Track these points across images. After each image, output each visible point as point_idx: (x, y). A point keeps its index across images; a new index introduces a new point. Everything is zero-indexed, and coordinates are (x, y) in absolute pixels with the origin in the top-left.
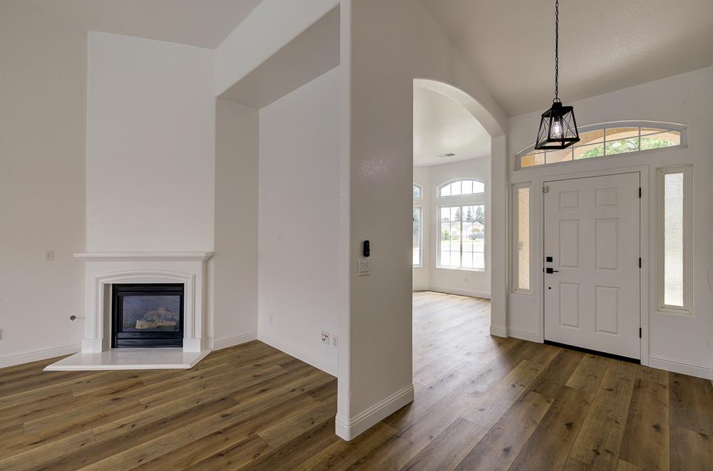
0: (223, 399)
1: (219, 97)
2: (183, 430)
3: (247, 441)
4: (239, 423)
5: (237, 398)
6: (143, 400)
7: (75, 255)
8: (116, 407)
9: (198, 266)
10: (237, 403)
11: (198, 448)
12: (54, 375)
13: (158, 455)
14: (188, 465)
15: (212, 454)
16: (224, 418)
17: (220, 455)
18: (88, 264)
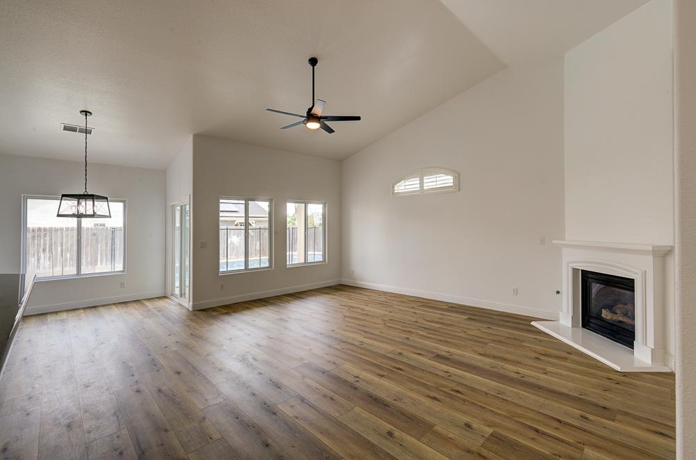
0: (604, 408)
2: (542, 400)
3: (568, 444)
4: (585, 430)
5: (619, 417)
6: (549, 369)
7: (554, 242)
8: (531, 362)
10: (613, 420)
11: (531, 415)
12: (532, 329)
13: (509, 399)
14: (514, 417)
15: (532, 425)
16: (581, 418)
17: (537, 431)
18: (564, 250)
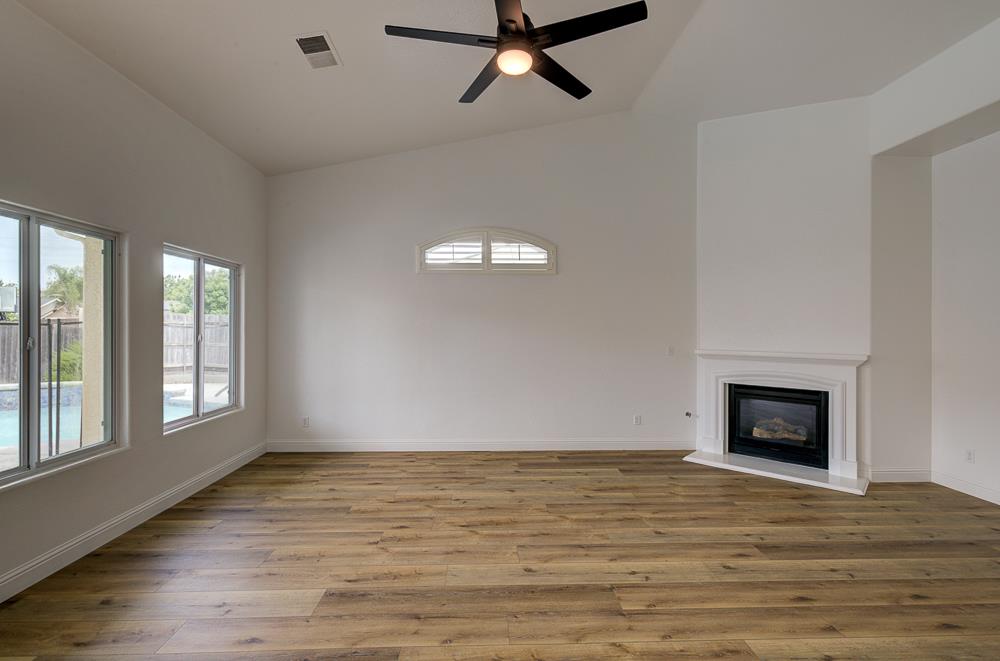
1: (877, 157)
9: (848, 375)
